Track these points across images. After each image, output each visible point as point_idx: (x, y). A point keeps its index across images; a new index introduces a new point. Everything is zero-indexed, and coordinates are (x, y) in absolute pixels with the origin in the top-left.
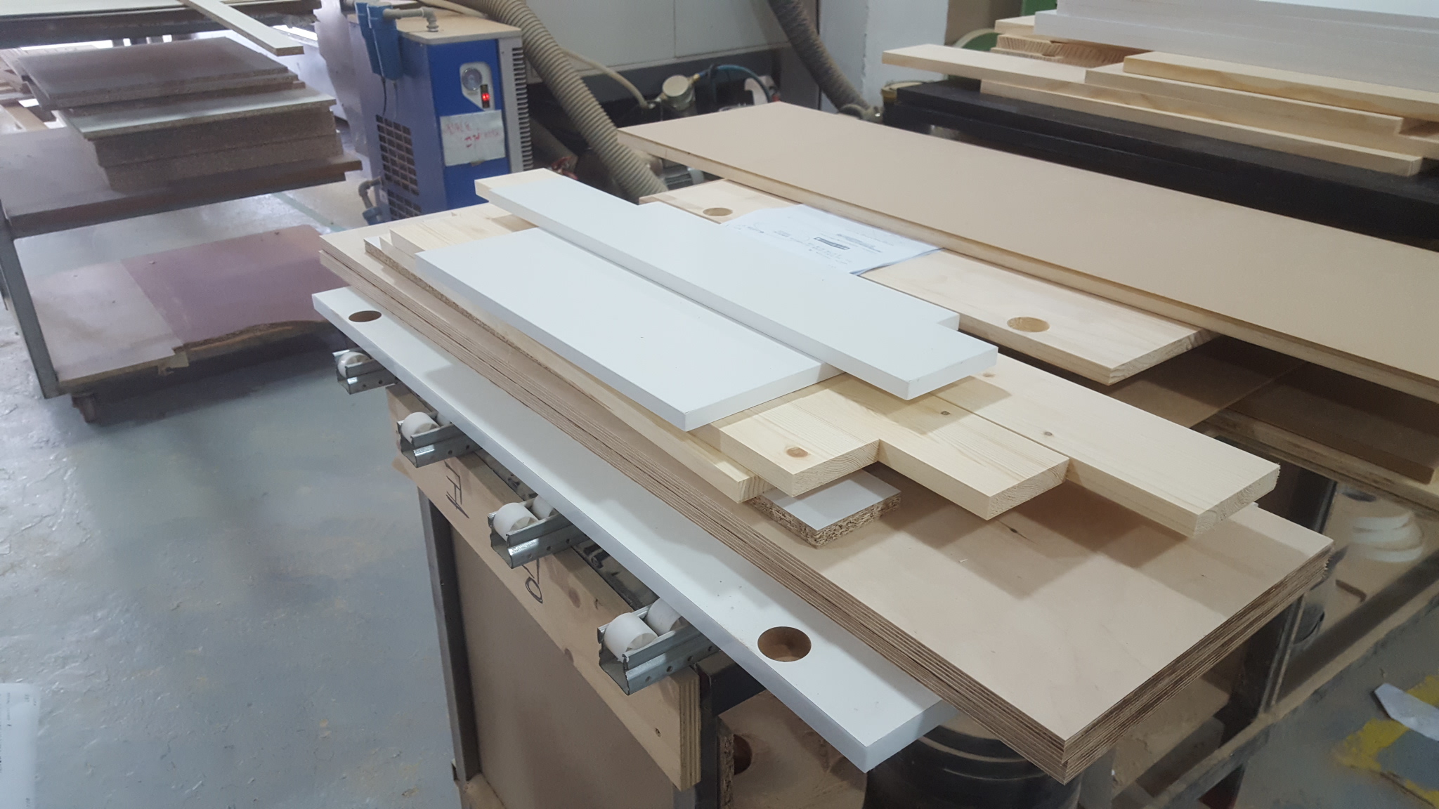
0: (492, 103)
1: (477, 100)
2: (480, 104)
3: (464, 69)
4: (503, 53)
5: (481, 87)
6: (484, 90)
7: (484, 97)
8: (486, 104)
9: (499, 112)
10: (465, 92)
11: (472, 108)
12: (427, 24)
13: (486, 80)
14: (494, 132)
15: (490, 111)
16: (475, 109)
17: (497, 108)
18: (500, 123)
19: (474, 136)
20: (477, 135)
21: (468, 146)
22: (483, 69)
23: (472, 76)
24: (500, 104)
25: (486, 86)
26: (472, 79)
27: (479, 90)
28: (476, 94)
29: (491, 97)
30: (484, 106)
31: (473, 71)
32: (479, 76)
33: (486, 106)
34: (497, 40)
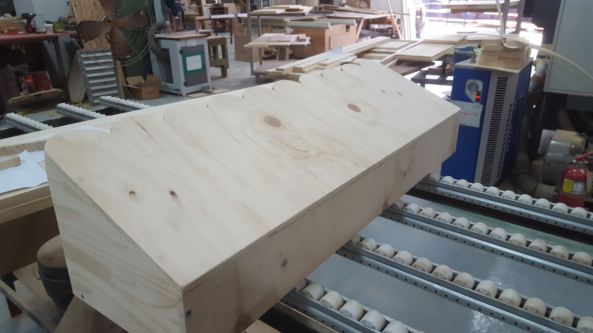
0: (480, 101)
1: (473, 97)
2: (474, 99)
3: (469, 81)
4: (492, 78)
5: (478, 92)
6: (478, 94)
7: (477, 97)
8: (477, 100)
9: (482, 106)
10: (468, 92)
11: (469, 101)
13: (480, 89)
14: (476, 114)
15: (478, 104)
16: (471, 101)
17: (481, 104)
18: (480, 111)
19: (464, 113)
20: (466, 113)
22: (480, 84)
23: (474, 86)
24: (484, 102)
25: (480, 92)
26: (474, 87)
27: (476, 93)
28: (474, 94)
29: (480, 98)
30: (476, 101)
31: (476, 85)
32: (477, 87)
33: (477, 101)
34: (490, 72)
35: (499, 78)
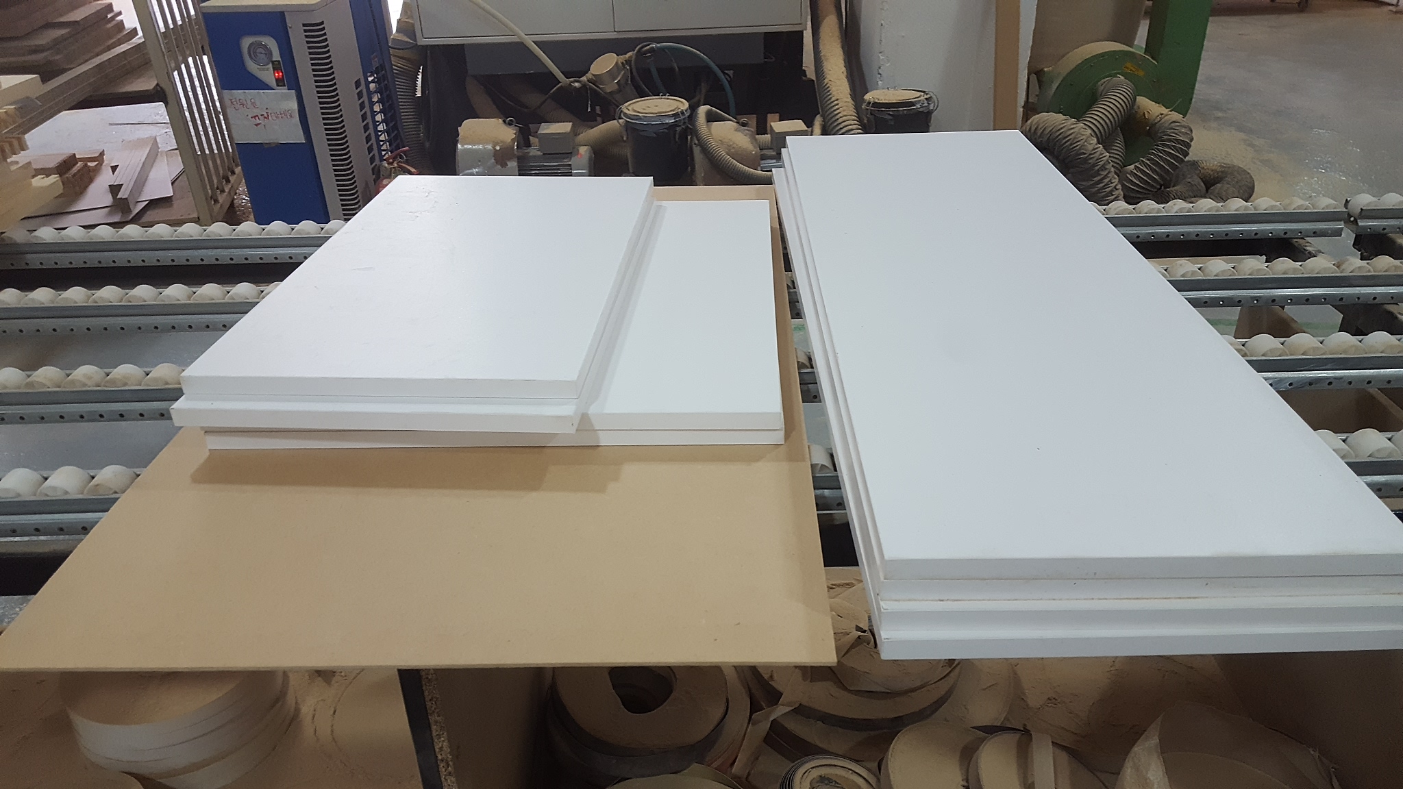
0: (285, 82)
1: (269, 76)
2: (274, 83)
3: (246, 42)
4: (290, 28)
5: (273, 62)
6: (276, 66)
7: (277, 75)
8: (280, 82)
9: (293, 94)
10: (252, 66)
11: (263, 86)
13: (276, 56)
14: (286, 114)
15: (284, 90)
16: (267, 87)
17: (290, 89)
18: (293, 105)
19: (262, 115)
20: (266, 115)
21: (257, 125)
22: (271, 43)
23: (260, 50)
24: (294, 84)
25: (278, 62)
26: (259, 53)
27: (270, 66)
28: (268, 69)
29: (284, 74)
31: (260, 44)
32: (268, 52)
34: (282, 14)
35: (304, 25)
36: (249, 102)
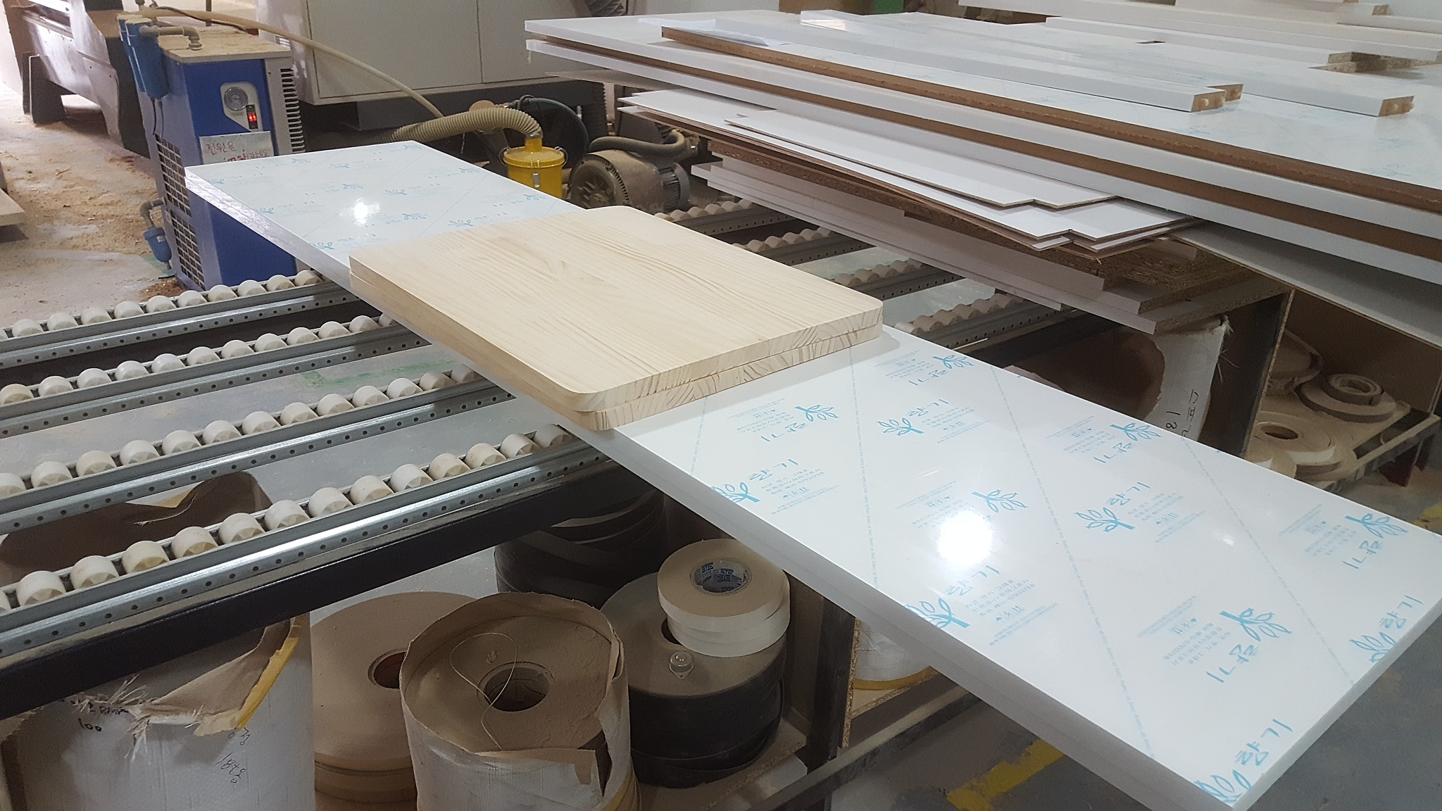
0: (260, 124)
1: (242, 120)
2: (245, 125)
3: (225, 89)
4: (270, 73)
5: (247, 107)
6: (250, 109)
7: (250, 118)
8: (253, 125)
9: (268, 133)
10: (227, 112)
11: (236, 129)
12: (190, 42)
13: (253, 100)
14: (264, 153)
15: (258, 132)
16: (240, 130)
17: (265, 128)
18: (268, 144)
19: (238, 157)
20: (242, 156)
22: (247, 88)
23: (234, 96)
24: (269, 125)
25: (253, 106)
26: (235, 99)
27: (244, 111)
28: (241, 114)
29: (258, 118)
30: (250, 128)
31: (235, 91)
32: (243, 97)
33: (252, 127)
34: (262, 60)
36: (227, 146)
